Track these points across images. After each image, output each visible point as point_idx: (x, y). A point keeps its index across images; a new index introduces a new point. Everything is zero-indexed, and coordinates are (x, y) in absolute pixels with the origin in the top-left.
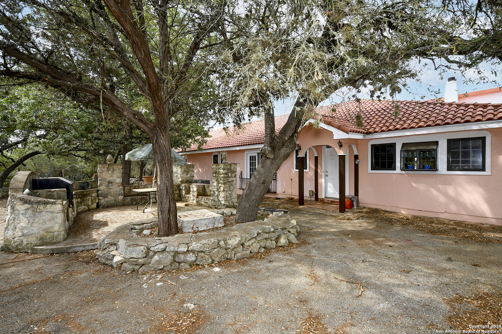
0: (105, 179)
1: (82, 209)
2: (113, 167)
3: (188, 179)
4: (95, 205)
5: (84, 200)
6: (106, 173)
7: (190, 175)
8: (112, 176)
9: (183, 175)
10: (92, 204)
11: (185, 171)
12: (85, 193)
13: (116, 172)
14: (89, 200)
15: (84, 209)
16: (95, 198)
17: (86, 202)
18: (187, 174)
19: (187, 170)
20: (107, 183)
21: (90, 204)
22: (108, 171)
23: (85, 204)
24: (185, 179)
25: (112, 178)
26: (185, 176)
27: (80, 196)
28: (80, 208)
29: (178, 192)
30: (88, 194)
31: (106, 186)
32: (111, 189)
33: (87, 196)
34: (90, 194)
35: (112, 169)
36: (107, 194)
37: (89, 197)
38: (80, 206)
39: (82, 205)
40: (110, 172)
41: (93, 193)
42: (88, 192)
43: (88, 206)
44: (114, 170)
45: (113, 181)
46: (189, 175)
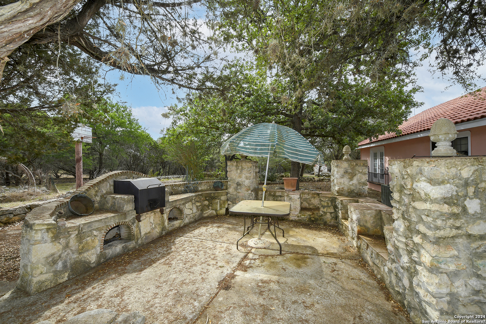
0: (233, 179)
1: (208, 213)
2: (242, 166)
3: (352, 188)
4: (223, 211)
5: (211, 203)
6: (235, 172)
7: (357, 180)
8: (240, 177)
9: (342, 180)
10: (221, 209)
11: (346, 172)
12: (212, 195)
13: (244, 172)
14: (217, 204)
15: (212, 213)
16: (224, 202)
17: (214, 206)
18: (351, 179)
19: (350, 171)
20: (235, 185)
21: (218, 209)
22: (237, 170)
23: (213, 208)
24: (346, 188)
25: (240, 179)
26: (346, 183)
27: (207, 198)
28: (207, 212)
29: (333, 211)
30: (216, 196)
31: (235, 189)
32: (239, 192)
33: (216, 199)
34: (218, 196)
35: (240, 168)
36: (235, 199)
37: (217, 200)
38: (207, 210)
39: (209, 209)
40: (239, 171)
41: (222, 195)
42: (216, 195)
43: (216, 210)
44: (242, 169)
45: (241, 183)
46: (355, 181)
